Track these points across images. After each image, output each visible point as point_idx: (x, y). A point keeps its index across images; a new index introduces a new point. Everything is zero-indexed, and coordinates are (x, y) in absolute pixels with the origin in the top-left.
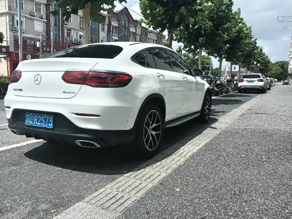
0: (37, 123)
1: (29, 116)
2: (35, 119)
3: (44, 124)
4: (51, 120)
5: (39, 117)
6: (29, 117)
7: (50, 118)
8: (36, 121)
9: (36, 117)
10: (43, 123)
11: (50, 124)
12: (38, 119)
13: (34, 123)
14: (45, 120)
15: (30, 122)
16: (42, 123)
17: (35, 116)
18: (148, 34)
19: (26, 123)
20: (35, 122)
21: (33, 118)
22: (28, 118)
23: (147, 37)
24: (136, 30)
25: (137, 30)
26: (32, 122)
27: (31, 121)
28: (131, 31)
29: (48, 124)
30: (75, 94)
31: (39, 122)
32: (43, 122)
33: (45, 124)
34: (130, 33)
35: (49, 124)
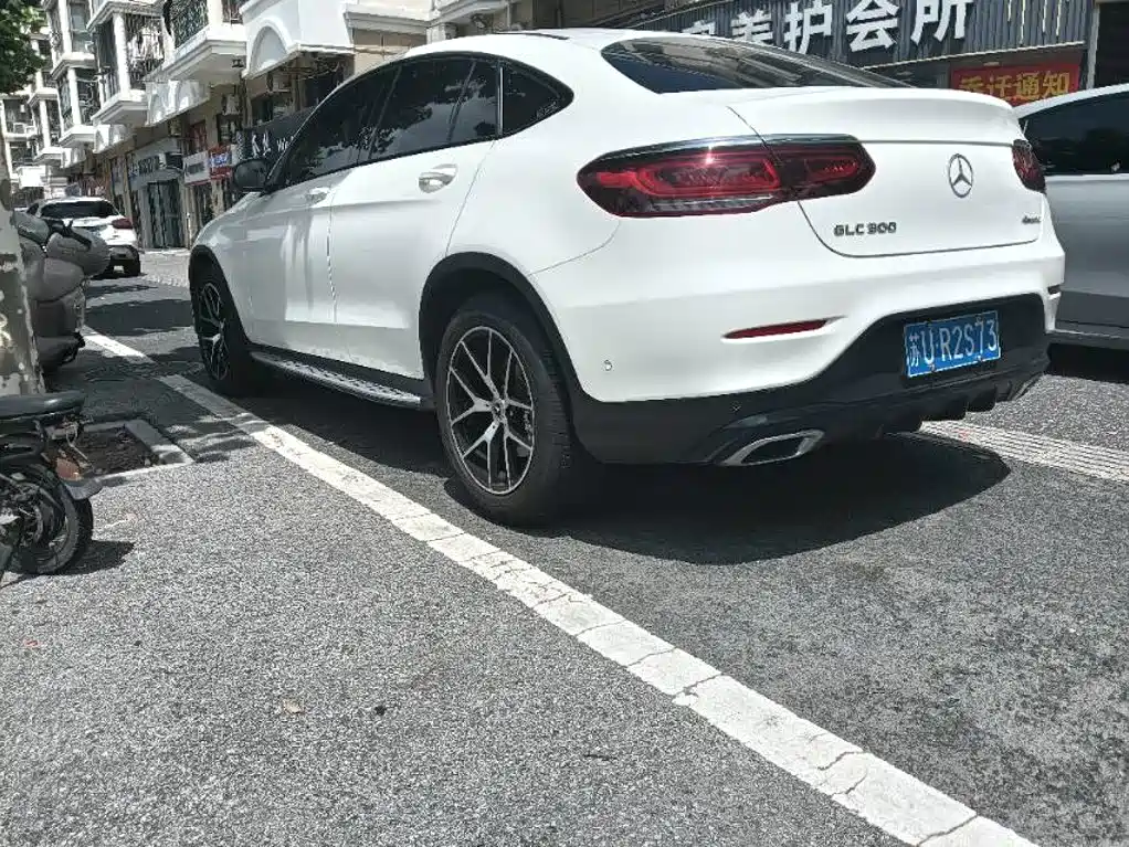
0: (953, 355)
1: (916, 337)
2: (943, 345)
3: (975, 352)
4: (992, 332)
6: (918, 343)
7: (988, 322)
8: (948, 348)
9: (944, 333)
10: (970, 350)
11: (992, 345)
12: (954, 338)
13: (943, 358)
14: (974, 334)
15: (925, 359)
16: (967, 350)
17: (942, 330)
19: (914, 369)
20: (946, 353)
21: (937, 340)
22: (914, 347)
26: (933, 358)
27: (929, 357)
29: (985, 347)
31: (957, 349)
32: (968, 345)
33: (977, 348)
35: (990, 348)
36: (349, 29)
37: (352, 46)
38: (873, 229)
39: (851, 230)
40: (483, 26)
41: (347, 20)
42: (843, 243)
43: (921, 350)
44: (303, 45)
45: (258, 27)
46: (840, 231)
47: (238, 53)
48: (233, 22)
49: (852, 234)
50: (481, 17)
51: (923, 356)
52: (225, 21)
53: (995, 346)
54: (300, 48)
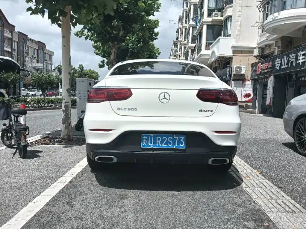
0: (162, 144)
1: (146, 138)
2: (157, 141)
3: (172, 145)
4: (182, 141)
5: (163, 138)
7: (180, 138)
8: (160, 143)
9: (159, 139)
12: (163, 140)
13: (157, 145)
14: (174, 140)
15: (149, 144)
16: (169, 144)
17: (157, 137)
18: (28, 41)
19: (143, 146)
21: (155, 139)
22: (145, 140)
23: (26, 44)
24: (12, 35)
25: (14, 35)
27: (151, 143)
28: (6, 36)
29: (178, 145)
30: (213, 113)
31: (164, 143)
33: (174, 144)
34: (5, 39)
35: (181, 145)
36: (232, 50)
37: (233, 55)
38: (129, 109)
39: (123, 109)
40: (268, 48)
41: (232, 48)
42: (119, 112)
43: (148, 141)
44: (219, 55)
45: (212, 51)
46: (119, 109)
47: (208, 57)
48: (208, 50)
49: (123, 110)
50: (268, 45)
51: (148, 143)
52: (206, 50)
53: (183, 145)
54: (218, 56)
